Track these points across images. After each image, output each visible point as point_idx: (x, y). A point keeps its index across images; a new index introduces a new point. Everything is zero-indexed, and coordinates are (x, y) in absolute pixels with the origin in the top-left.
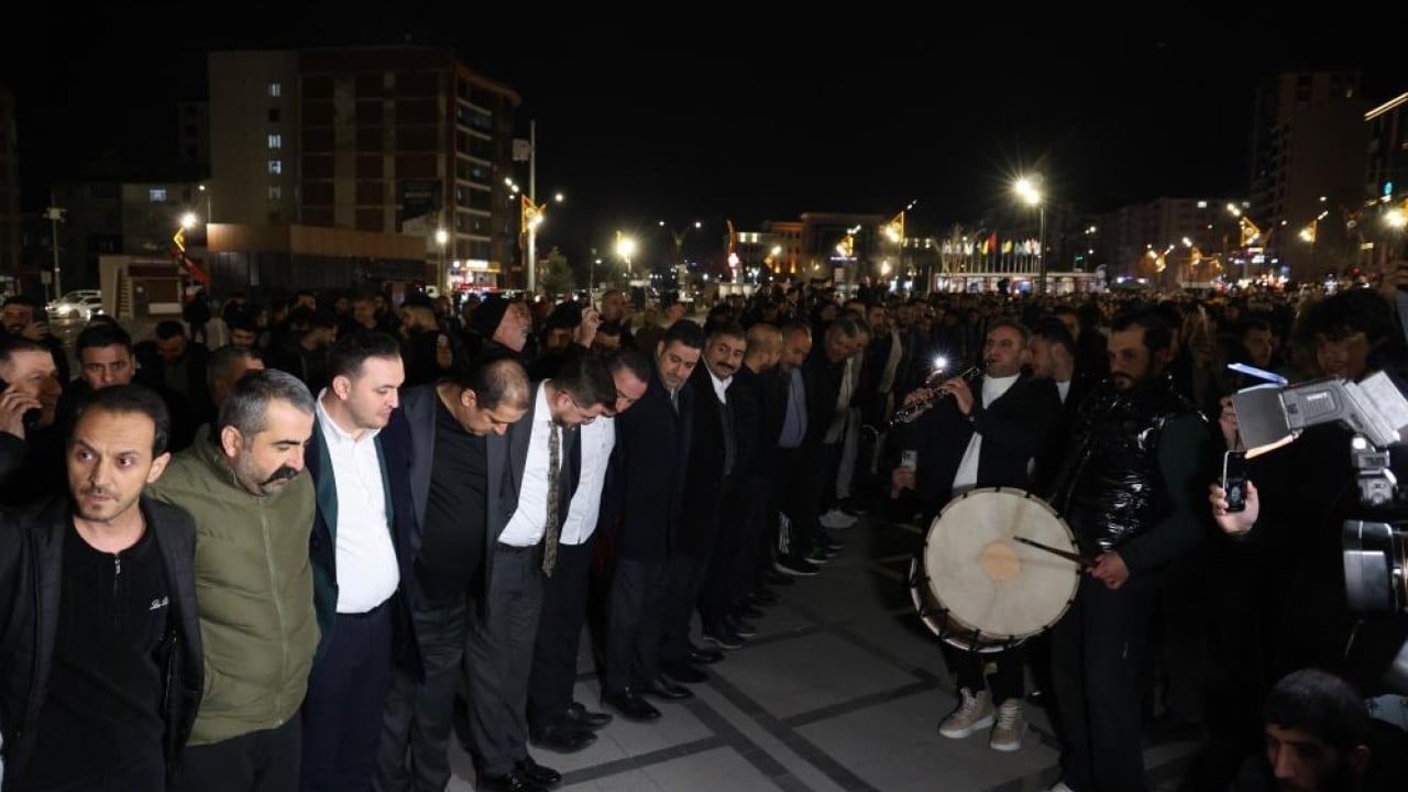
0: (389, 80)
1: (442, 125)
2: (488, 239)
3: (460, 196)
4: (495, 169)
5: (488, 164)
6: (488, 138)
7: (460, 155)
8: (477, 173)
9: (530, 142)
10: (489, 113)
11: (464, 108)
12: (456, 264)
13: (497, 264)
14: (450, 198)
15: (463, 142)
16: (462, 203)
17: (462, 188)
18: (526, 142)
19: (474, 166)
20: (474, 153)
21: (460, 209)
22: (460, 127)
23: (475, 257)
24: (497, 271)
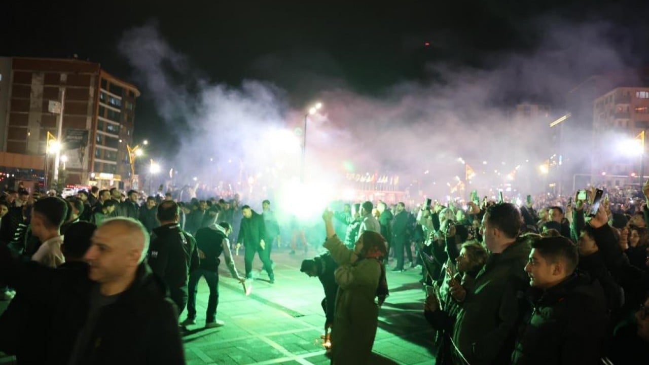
0: (63, 77)
1: (91, 102)
2: (115, 163)
3: (98, 139)
4: (122, 126)
5: (118, 124)
6: (119, 111)
7: (100, 118)
8: (110, 128)
9: (60, 102)
10: (120, 98)
11: (104, 95)
12: (93, 175)
13: (119, 176)
14: (92, 141)
15: (102, 112)
16: (99, 143)
17: (100, 135)
18: (60, 103)
19: (109, 124)
20: (109, 118)
21: (98, 146)
22: (101, 104)
23: (105, 171)
24: (120, 180)
